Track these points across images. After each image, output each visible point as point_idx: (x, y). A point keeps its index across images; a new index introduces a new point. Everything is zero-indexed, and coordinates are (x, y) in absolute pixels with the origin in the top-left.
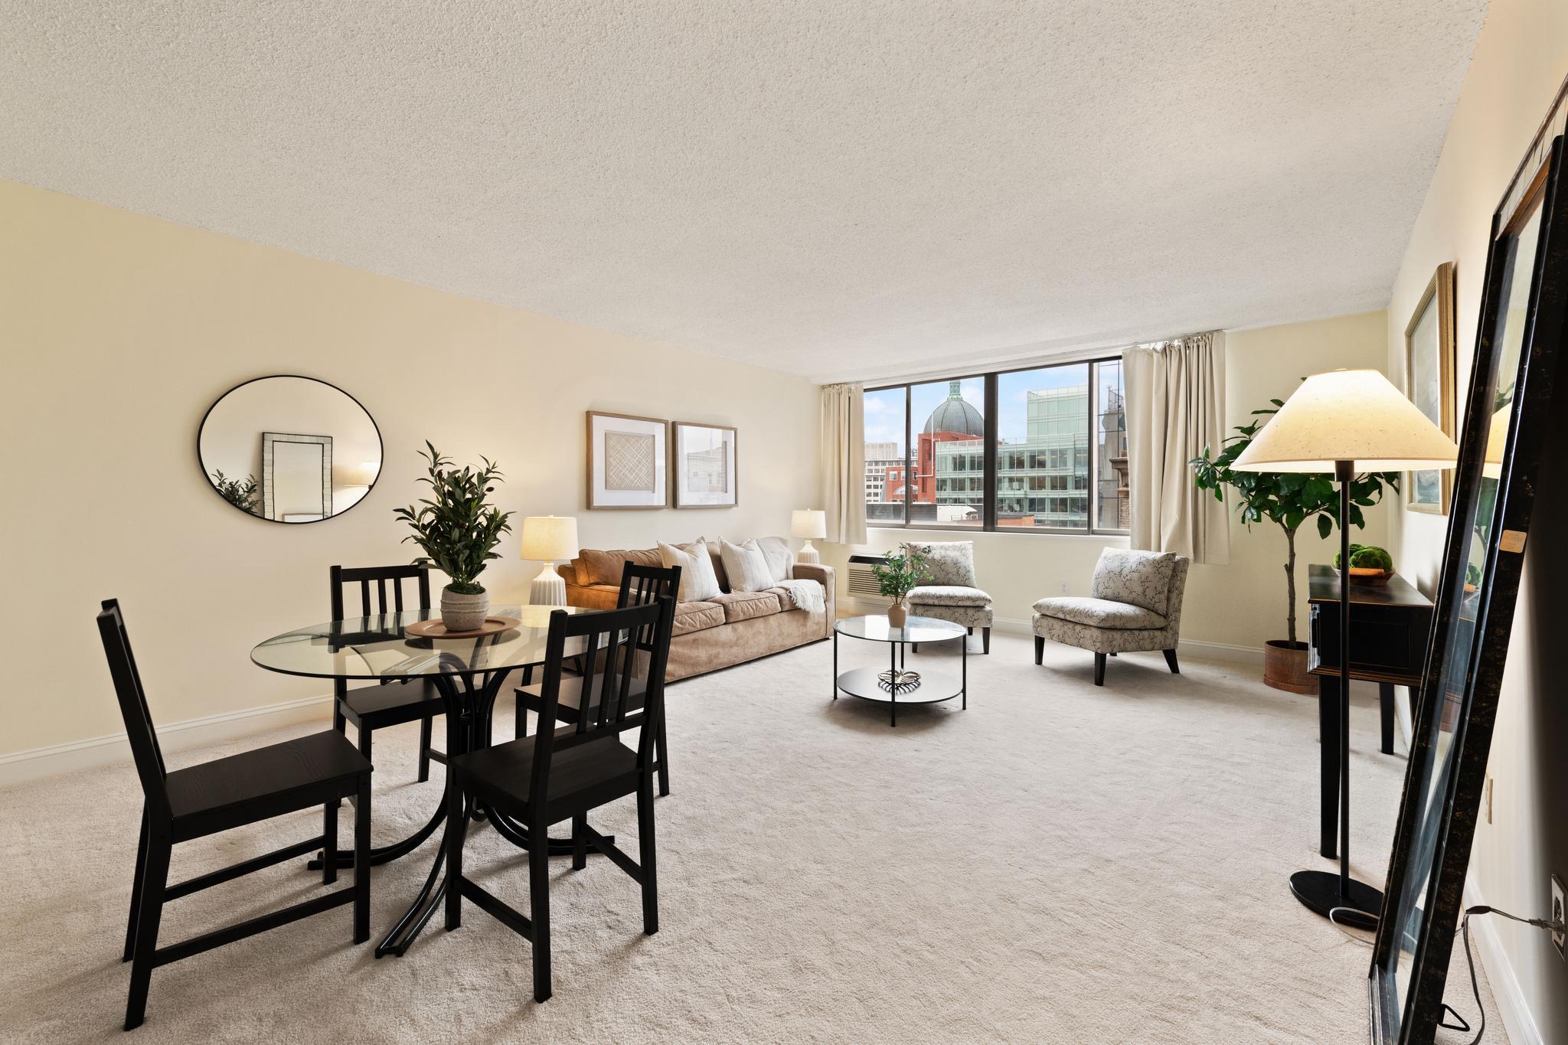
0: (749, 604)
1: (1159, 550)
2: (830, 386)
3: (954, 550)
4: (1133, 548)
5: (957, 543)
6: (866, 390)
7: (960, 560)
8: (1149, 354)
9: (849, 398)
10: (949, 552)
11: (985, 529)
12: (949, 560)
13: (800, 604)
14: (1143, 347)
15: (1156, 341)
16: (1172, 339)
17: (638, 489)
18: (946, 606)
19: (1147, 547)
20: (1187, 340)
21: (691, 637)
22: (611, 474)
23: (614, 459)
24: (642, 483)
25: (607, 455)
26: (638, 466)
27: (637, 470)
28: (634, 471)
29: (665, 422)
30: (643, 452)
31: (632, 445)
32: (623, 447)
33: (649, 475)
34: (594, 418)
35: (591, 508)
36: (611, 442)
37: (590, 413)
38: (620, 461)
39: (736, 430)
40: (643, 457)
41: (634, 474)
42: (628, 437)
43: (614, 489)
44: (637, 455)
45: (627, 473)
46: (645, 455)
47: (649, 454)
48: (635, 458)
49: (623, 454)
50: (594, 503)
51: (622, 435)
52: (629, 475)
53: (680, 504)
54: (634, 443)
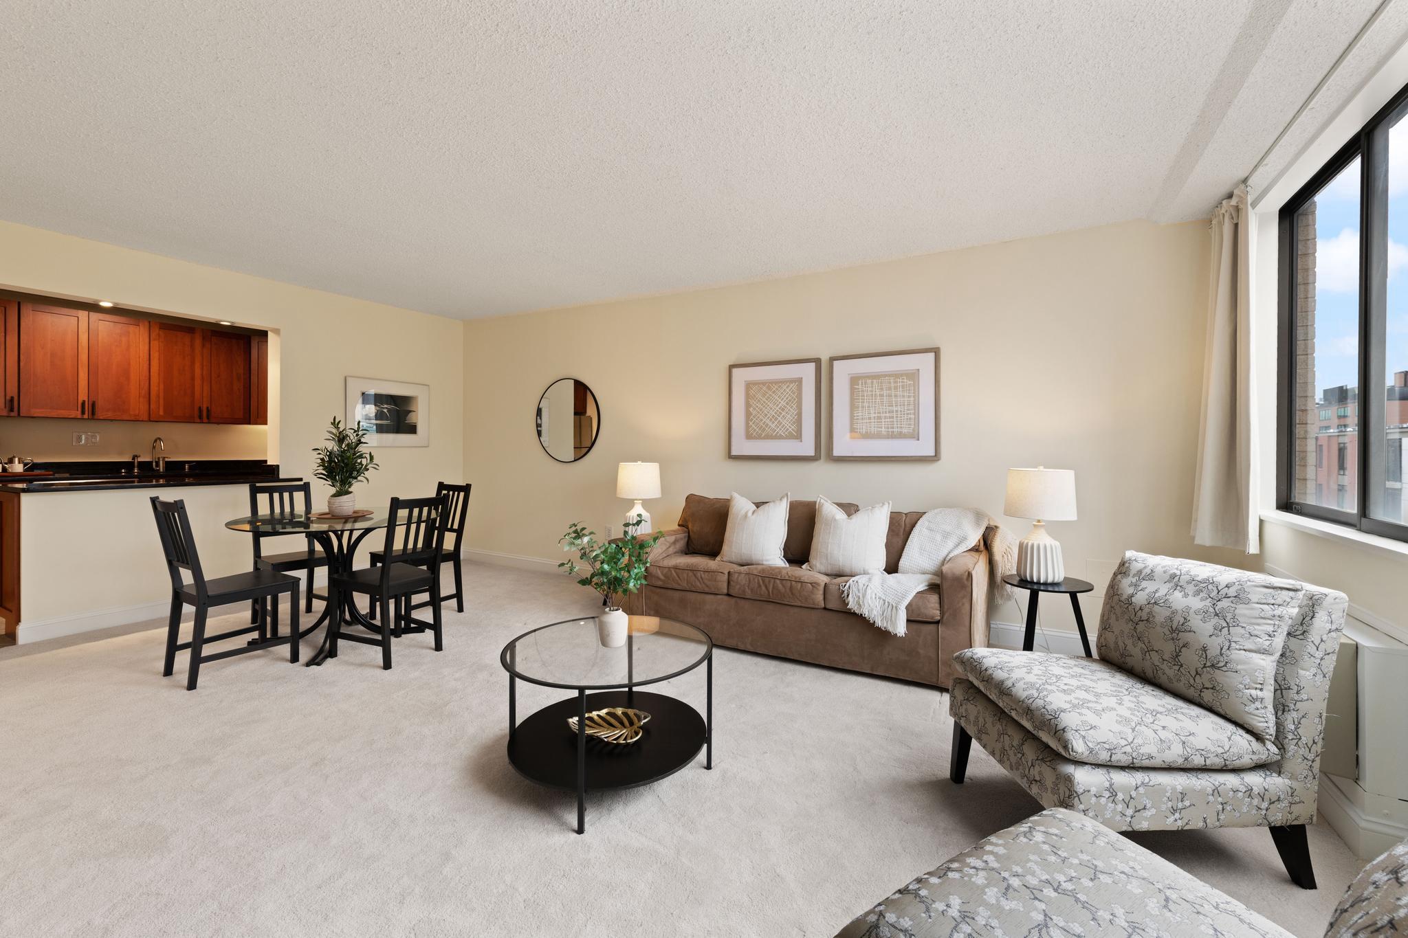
0: (763, 581)
3: (1198, 592)
7: (1195, 622)
9: (1236, 226)
10: (1175, 596)
12: (1161, 614)
13: (852, 605)
17: (780, 437)
21: (677, 595)
22: (751, 423)
23: (754, 409)
24: (786, 431)
25: (748, 405)
26: (781, 413)
27: (779, 418)
28: (776, 419)
29: (817, 361)
30: (787, 399)
31: (774, 392)
32: (764, 395)
33: (794, 423)
34: (735, 371)
35: (731, 457)
36: (752, 392)
37: (731, 367)
38: (761, 411)
39: (936, 351)
40: (787, 403)
41: (776, 423)
42: (769, 384)
43: (755, 438)
44: (780, 403)
45: (768, 421)
46: (790, 400)
47: (795, 399)
48: (777, 406)
49: (764, 402)
50: (734, 453)
51: (764, 383)
52: (770, 424)
53: (834, 455)
54: (777, 389)
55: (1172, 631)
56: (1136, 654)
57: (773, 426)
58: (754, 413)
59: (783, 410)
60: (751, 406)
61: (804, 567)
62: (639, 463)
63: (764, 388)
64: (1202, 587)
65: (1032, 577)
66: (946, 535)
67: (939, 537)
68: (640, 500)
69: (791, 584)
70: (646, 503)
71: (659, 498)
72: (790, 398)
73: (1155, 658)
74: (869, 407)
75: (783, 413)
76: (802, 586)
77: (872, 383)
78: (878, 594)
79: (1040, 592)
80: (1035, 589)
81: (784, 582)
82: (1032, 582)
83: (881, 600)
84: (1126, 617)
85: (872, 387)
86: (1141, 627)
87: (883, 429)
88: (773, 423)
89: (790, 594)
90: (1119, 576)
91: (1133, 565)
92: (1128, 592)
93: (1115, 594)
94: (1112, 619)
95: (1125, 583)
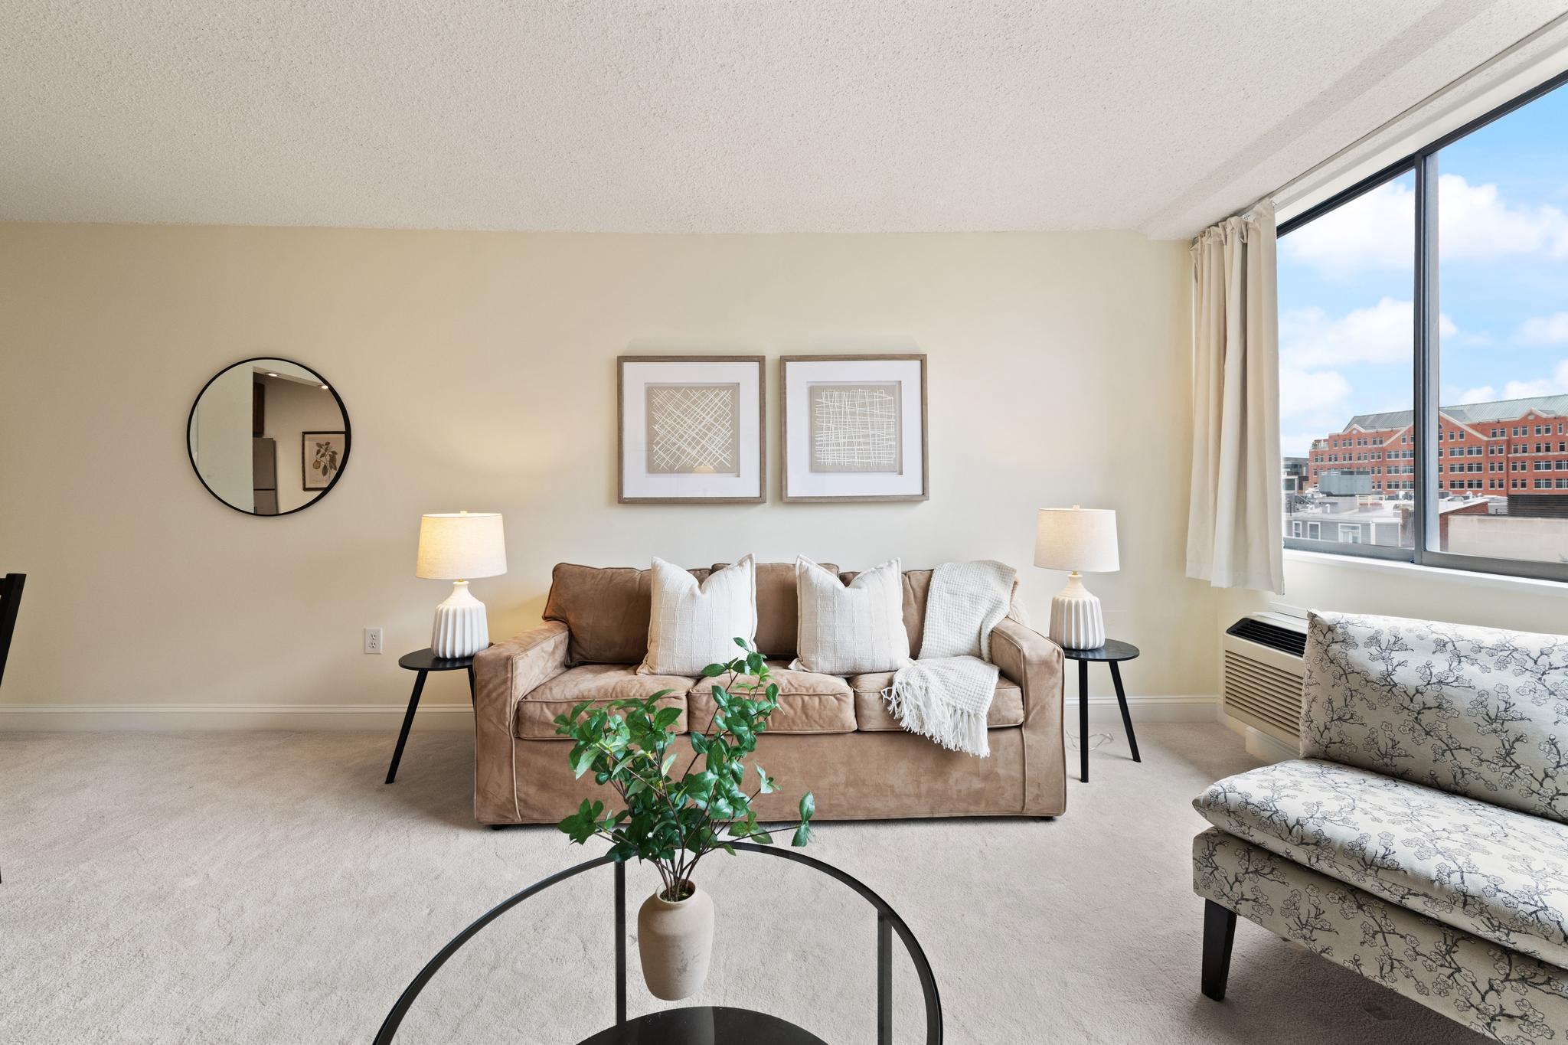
2: (1203, 232)
3: (1502, 665)
5: (1530, 641)
9: (1245, 246)
10: (1468, 671)
12: (1462, 700)
13: (909, 722)
22: (656, 449)
23: (663, 427)
24: (715, 461)
25: (650, 421)
26: (706, 435)
27: (704, 442)
28: (698, 443)
29: (761, 360)
30: (716, 412)
31: (695, 402)
32: (677, 407)
33: (727, 449)
34: (628, 367)
35: (623, 501)
36: (657, 401)
37: (622, 360)
38: (673, 429)
39: (922, 359)
40: (716, 420)
41: (698, 448)
42: (687, 390)
43: (663, 471)
44: (704, 418)
45: (684, 446)
46: (720, 416)
47: (728, 415)
48: (701, 422)
49: (679, 417)
50: (628, 493)
51: (677, 388)
52: (689, 450)
53: (789, 495)
54: (699, 398)
55: (1491, 720)
56: (1420, 753)
57: (694, 453)
58: (662, 432)
59: (709, 429)
60: (656, 422)
61: (792, 665)
62: (463, 513)
63: (678, 395)
64: (1504, 656)
65: (1078, 644)
66: (975, 600)
67: (966, 604)
68: (466, 580)
69: (803, 701)
70: (476, 587)
71: (506, 574)
72: (720, 412)
73: (1465, 760)
74: (836, 429)
75: (710, 435)
76: (820, 699)
77: (840, 396)
78: (944, 699)
79: (1088, 662)
80: (1081, 656)
81: (791, 698)
82: (1078, 650)
83: (950, 708)
84: (1392, 703)
85: (840, 401)
86: (1427, 718)
87: (856, 460)
88: (694, 448)
89: (804, 717)
90: (1334, 646)
91: (1351, 630)
92: (1378, 668)
93: (1347, 672)
94: (1359, 707)
95: (1359, 656)
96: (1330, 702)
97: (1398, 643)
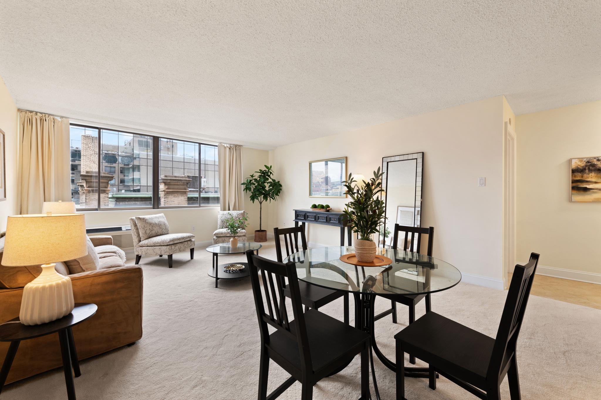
1: (229, 210)
2: (31, 112)
4: (221, 210)
6: (71, 124)
8: (225, 148)
11: (154, 208)
14: (224, 144)
15: (226, 144)
16: (230, 144)
18: (180, 243)
19: (224, 210)
20: (236, 146)
56: (160, 232)
90: (146, 221)
91: (146, 218)
92: (154, 222)
93: (150, 224)
94: (154, 228)
95: (150, 221)
96: (150, 229)
97: (152, 218)
